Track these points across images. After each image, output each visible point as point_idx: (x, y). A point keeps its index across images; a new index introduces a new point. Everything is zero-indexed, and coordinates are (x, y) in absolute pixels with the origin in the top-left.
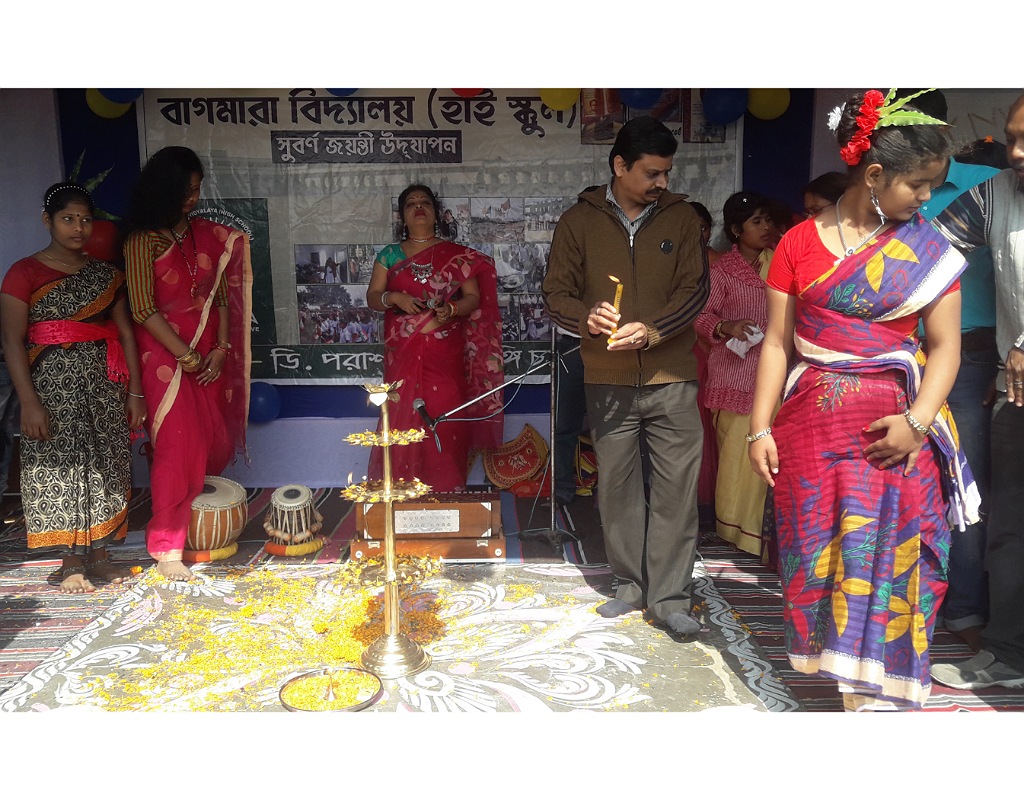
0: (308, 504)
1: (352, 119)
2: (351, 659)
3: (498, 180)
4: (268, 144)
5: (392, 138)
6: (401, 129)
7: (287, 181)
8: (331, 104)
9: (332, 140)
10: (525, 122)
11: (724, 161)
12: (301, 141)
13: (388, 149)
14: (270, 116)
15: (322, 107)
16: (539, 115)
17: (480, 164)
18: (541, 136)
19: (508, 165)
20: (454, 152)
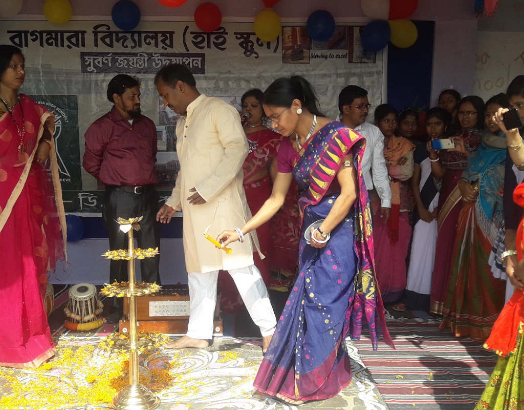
0: (93, 296)
1: (133, 45)
2: (107, 401)
3: (228, 84)
4: (79, 60)
5: (160, 58)
6: (165, 52)
7: (90, 84)
8: (120, 35)
9: (121, 58)
10: (246, 48)
11: (375, 74)
12: (100, 59)
13: (157, 65)
14: (80, 43)
15: (114, 37)
16: (255, 44)
17: (216, 75)
18: (256, 58)
19: (235, 76)
20: (200, 67)
